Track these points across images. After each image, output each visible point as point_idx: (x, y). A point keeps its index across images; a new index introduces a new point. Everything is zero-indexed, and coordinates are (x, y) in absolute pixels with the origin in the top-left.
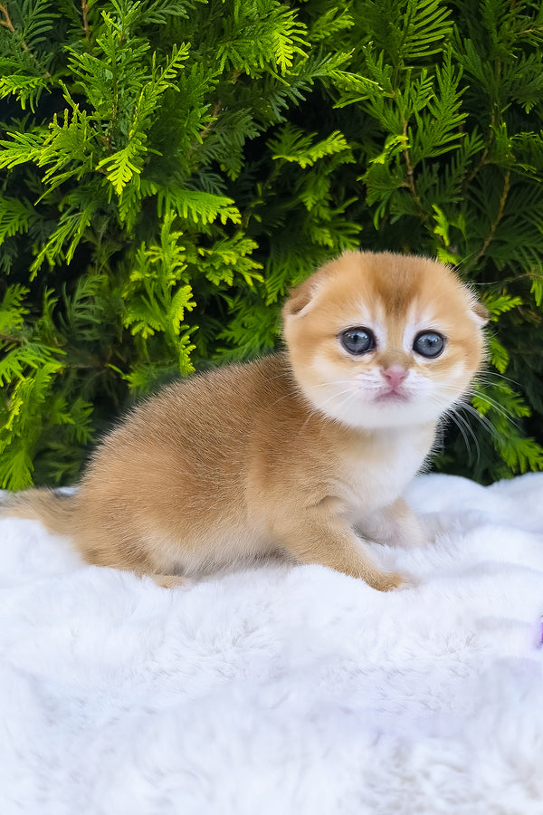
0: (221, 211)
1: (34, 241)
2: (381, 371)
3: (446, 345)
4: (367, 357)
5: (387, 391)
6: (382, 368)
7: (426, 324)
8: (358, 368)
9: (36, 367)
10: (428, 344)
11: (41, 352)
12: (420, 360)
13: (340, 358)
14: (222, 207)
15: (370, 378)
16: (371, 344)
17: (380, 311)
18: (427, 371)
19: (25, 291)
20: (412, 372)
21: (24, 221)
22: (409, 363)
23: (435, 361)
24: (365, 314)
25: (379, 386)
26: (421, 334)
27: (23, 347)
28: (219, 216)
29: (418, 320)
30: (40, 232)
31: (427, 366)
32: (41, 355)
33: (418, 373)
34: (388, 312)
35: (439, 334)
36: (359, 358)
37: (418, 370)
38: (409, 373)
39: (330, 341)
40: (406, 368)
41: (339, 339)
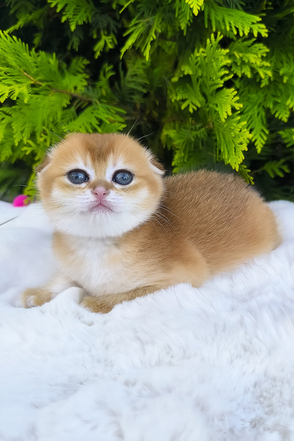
0: (253, 26)
1: (94, 28)
2: (91, 191)
3: (134, 178)
4: (84, 185)
6: (92, 189)
7: (121, 166)
8: (78, 191)
9: (108, 122)
10: (123, 177)
11: (109, 110)
12: (117, 186)
13: (67, 186)
14: (253, 23)
16: (87, 178)
18: (122, 193)
19: (86, 62)
20: (112, 192)
21: (88, 14)
22: (108, 187)
23: (126, 187)
24: (81, 163)
25: (91, 200)
26: (117, 172)
27: (94, 106)
28: (251, 29)
29: (115, 165)
30: (98, 23)
31: (122, 189)
32: (109, 112)
34: (93, 160)
35: (129, 173)
36: (78, 186)
37: (116, 192)
38: (110, 192)
39: (60, 178)
40: (107, 189)
41: (67, 177)
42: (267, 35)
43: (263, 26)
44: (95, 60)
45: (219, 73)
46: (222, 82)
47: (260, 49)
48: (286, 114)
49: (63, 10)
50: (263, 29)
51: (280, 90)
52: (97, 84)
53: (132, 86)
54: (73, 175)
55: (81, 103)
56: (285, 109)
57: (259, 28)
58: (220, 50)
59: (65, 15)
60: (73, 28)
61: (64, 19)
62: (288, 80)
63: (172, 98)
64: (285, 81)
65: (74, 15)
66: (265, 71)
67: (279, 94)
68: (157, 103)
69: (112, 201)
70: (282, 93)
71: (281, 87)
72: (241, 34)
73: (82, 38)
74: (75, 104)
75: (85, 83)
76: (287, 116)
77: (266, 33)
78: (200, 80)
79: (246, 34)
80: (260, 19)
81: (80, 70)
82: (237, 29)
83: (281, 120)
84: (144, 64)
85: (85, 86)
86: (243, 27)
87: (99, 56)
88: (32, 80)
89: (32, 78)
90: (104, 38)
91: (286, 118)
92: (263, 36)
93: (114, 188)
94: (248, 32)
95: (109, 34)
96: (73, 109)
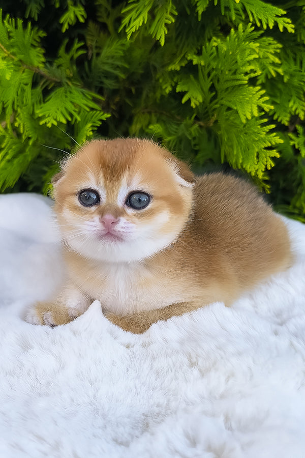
0: (278, 19)
2: (100, 219)
3: (152, 201)
4: (94, 208)
5: (104, 232)
6: (100, 216)
7: (136, 186)
8: (86, 216)
11: (85, 95)
12: (130, 211)
14: (277, 16)
19: (42, 34)
20: (122, 219)
22: (118, 213)
23: (141, 211)
25: (97, 229)
26: (131, 194)
27: (65, 88)
28: (276, 22)
29: (129, 184)
31: (135, 215)
32: (85, 98)
33: (128, 220)
34: (106, 179)
36: (88, 209)
37: (128, 218)
38: (119, 220)
39: (71, 198)
40: (116, 217)
41: (77, 197)
42: (293, 31)
43: (289, 20)
44: (63, 33)
45: (244, 68)
46: (247, 78)
47: (270, 44)
48: (286, 116)
50: (288, 23)
51: (279, 90)
52: (56, 61)
53: (107, 68)
55: (48, 83)
56: (285, 111)
57: (284, 22)
58: (247, 43)
62: (289, 80)
63: (166, 88)
64: (286, 80)
66: (276, 69)
67: (278, 94)
68: (133, 90)
70: (281, 92)
71: (280, 86)
72: (265, 27)
73: (43, 5)
74: (41, 84)
75: (43, 59)
76: (288, 119)
77: (292, 28)
78: (214, 73)
79: (271, 27)
80: (285, 13)
82: (260, 21)
83: (281, 122)
84: (123, 45)
85: (43, 63)
86: (267, 20)
87: (66, 30)
88: (5, 53)
89: (5, 50)
90: (72, 9)
91: (287, 121)
92: (290, 31)
93: (126, 213)
94: (273, 25)
95: (75, 5)
96: (39, 89)
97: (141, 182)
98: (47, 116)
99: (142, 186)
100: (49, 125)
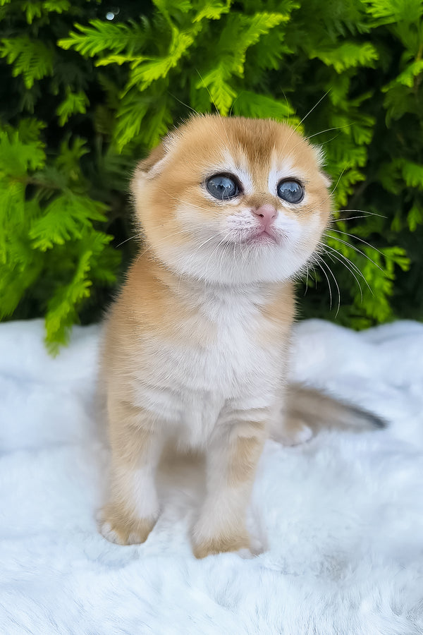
2: (252, 211)
3: (306, 193)
4: (235, 201)
5: (259, 231)
6: (254, 208)
7: (287, 172)
10: (291, 190)
12: (285, 204)
15: (241, 219)
16: (238, 189)
17: (243, 157)
19: (42, 125)
20: (281, 213)
21: (48, 64)
22: (277, 206)
23: (297, 206)
25: (251, 226)
26: (282, 182)
29: (279, 168)
31: (293, 210)
33: (286, 215)
35: (298, 182)
36: (224, 203)
37: (285, 213)
38: (278, 214)
39: (194, 188)
40: (276, 210)
41: (205, 187)
49: (16, 60)
54: (214, 183)
55: (45, 193)
59: (19, 66)
60: (29, 83)
61: (16, 72)
65: (31, 66)
69: (282, 227)
74: (37, 195)
75: (43, 157)
81: (32, 135)
87: (65, 124)
90: (71, 97)
93: (283, 206)
95: (75, 92)
96: (35, 202)
97: (294, 166)
98: (42, 236)
99: (295, 172)
100: (44, 249)
